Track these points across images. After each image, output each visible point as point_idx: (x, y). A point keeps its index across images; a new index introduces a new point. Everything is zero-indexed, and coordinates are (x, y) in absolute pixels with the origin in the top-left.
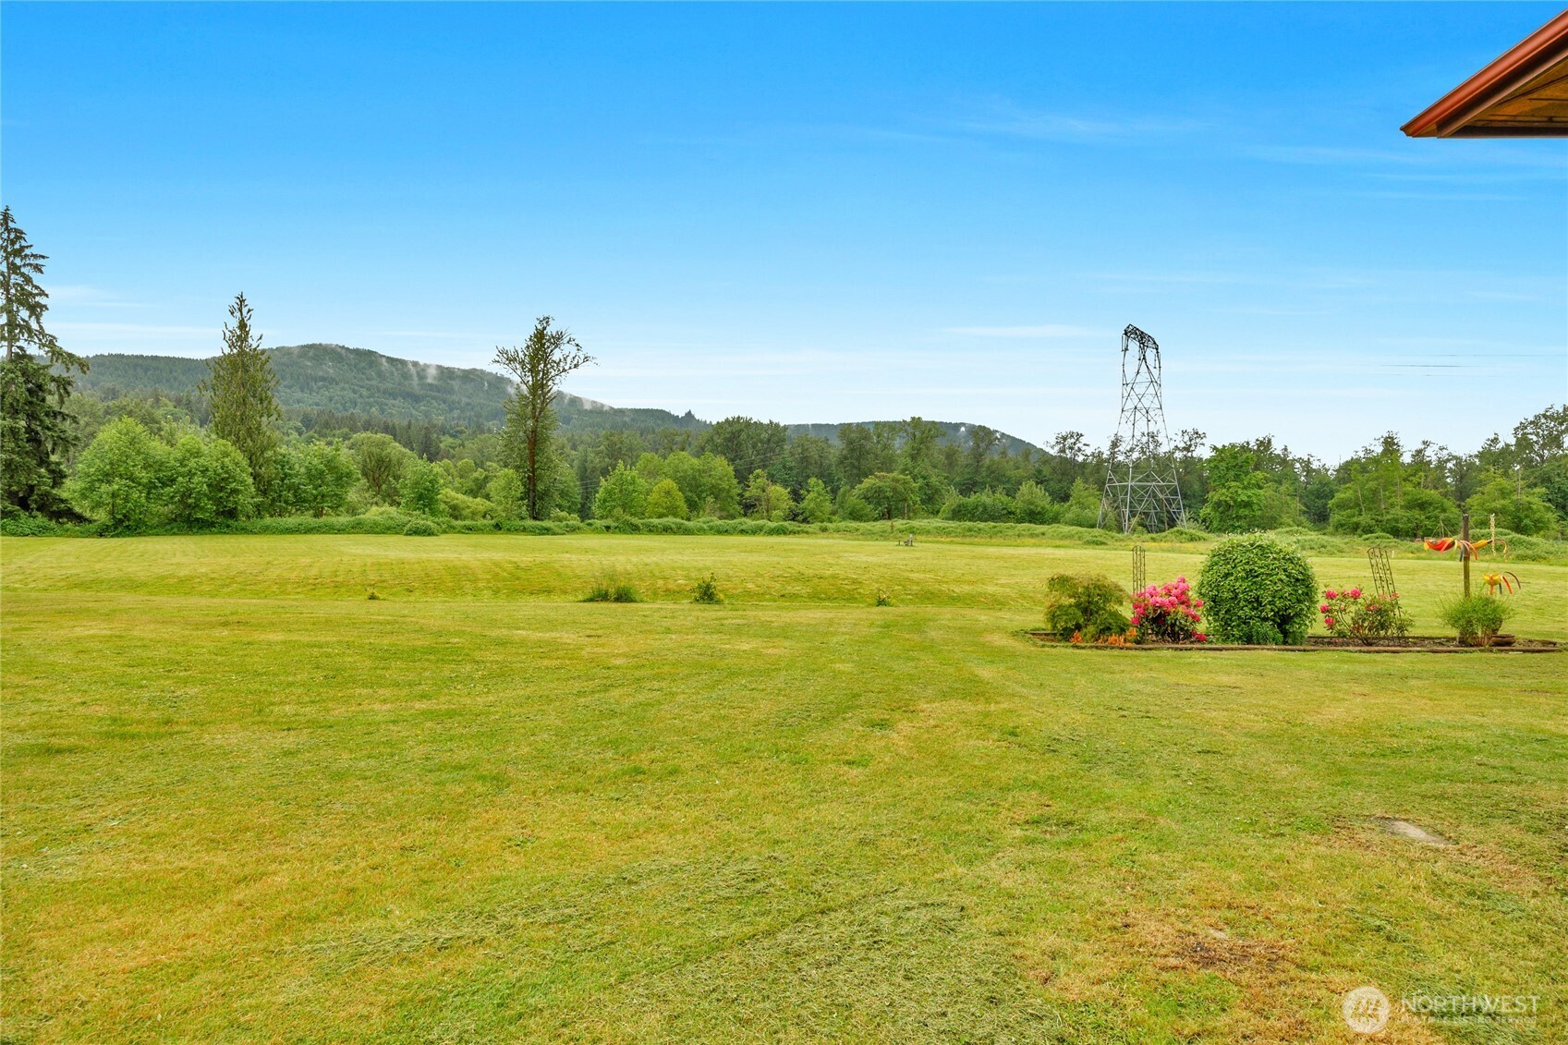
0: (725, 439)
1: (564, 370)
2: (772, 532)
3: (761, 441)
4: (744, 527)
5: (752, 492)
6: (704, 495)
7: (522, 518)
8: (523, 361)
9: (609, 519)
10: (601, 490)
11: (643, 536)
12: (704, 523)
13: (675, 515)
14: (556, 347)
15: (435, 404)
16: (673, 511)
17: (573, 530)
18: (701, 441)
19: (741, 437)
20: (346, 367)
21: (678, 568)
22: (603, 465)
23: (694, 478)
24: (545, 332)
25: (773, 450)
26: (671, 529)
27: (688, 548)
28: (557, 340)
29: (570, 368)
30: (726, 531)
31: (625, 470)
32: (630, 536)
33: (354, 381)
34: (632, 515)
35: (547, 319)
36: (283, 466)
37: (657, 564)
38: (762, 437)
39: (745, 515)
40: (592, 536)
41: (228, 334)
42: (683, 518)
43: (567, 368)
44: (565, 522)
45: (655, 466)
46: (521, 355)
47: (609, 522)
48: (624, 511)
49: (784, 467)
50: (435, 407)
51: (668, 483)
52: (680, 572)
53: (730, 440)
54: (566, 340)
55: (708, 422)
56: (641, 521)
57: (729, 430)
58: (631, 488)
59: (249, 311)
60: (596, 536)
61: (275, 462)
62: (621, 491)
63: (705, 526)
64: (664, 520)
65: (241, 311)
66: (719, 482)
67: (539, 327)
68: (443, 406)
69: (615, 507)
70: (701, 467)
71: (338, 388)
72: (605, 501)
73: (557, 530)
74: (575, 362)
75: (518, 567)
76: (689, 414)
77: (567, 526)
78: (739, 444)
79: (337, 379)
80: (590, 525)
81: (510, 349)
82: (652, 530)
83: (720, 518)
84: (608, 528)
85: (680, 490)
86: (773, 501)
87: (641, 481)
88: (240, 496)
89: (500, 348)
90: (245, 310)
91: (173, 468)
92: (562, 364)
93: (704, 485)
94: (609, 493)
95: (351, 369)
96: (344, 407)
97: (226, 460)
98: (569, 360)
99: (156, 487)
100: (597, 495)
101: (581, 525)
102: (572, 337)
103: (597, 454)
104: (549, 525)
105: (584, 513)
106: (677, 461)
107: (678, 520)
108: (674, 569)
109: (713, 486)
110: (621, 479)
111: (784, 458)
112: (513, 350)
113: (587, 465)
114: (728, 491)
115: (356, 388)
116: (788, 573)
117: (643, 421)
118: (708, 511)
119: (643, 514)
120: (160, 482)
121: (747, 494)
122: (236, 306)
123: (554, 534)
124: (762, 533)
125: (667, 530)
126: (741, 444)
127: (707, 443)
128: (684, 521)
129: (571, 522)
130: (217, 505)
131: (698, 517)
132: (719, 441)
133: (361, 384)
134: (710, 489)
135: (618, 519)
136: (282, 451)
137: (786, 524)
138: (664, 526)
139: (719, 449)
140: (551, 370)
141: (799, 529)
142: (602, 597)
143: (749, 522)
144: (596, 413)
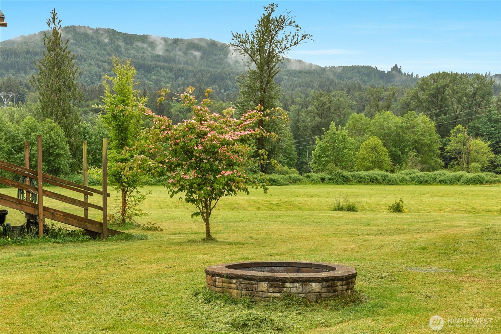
0: (430, 95)
1: (286, 48)
2: (469, 182)
3: (467, 95)
4: (443, 178)
5: (453, 145)
6: (407, 149)
7: (255, 172)
8: (253, 43)
9: (324, 173)
10: (317, 148)
11: (353, 186)
12: (407, 174)
13: (380, 168)
14: (279, 30)
15: (163, 73)
16: (378, 164)
17: (295, 181)
18: (405, 98)
19: (447, 92)
20: (91, 45)
21: (381, 205)
22: (314, 123)
23: (398, 135)
24: (271, 18)
25: (479, 104)
26: (377, 180)
27: (390, 194)
28: (281, 23)
29: (291, 46)
30: (427, 181)
31: (337, 130)
32: (342, 186)
33: (98, 57)
34: (343, 168)
35: (272, 7)
36: (85, 136)
37: (367, 202)
38: (467, 91)
39: (446, 167)
40: (310, 186)
41: (47, 40)
42: (387, 171)
43: (288, 45)
44: (287, 176)
45: (362, 125)
46: (251, 38)
47: (324, 174)
48: (336, 165)
49: (490, 120)
50: (163, 76)
51: (375, 140)
52: (383, 207)
53: (434, 95)
54: (287, 23)
55: (415, 76)
56: (351, 173)
57: (434, 86)
58: (342, 145)
59: (60, 22)
60: (314, 186)
61: (79, 133)
62: (333, 148)
63: (407, 177)
64: (371, 173)
65: (54, 22)
66: (421, 137)
67: (266, 14)
68: (170, 74)
69: (328, 162)
70: (404, 125)
71: (86, 64)
72: (320, 157)
73: (282, 181)
74: (295, 40)
75: (271, 204)
76: (395, 68)
77: (290, 178)
78: (444, 99)
79: (85, 56)
80: (308, 177)
81: (242, 32)
82: (360, 181)
83: (422, 170)
84: (323, 179)
85: (385, 145)
86: (473, 154)
87: (350, 139)
88: (62, 159)
89: (235, 33)
90: (57, 22)
91: (22, 140)
92: (284, 43)
93: (407, 140)
94: (324, 150)
95: (95, 47)
96: (92, 80)
97: (52, 133)
98: (290, 38)
99: (12, 154)
100: (313, 152)
101: (301, 177)
102: (293, 19)
103: (308, 113)
104: (276, 178)
105: (302, 168)
106: (382, 120)
107: (383, 172)
108: (379, 205)
109: (416, 141)
110: (333, 138)
111: (490, 111)
112: (244, 34)
113: (299, 124)
114: (430, 146)
115: (100, 63)
116: (464, 208)
117: (349, 79)
118: (410, 164)
119: (352, 168)
120: (14, 150)
121: (448, 148)
122: (51, 19)
123: (280, 184)
124: (460, 183)
125: (373, 181)
126: (446, 99)
127: (411, 99)
128: (388, 173)
129: (293, 175)
130: (48, 166)
131: (401, 169)
132: (423, 96)
133: (104, 59)
134: (413, 144)
135: (331, 172)
136: (83, 125)
137: (483, 174)
138: (371, 177)
139: (424, 104)
140: (276, 49)
141: (495, 179)
142: (341, 209)
143: (448, 174)
144: (305, 73)
